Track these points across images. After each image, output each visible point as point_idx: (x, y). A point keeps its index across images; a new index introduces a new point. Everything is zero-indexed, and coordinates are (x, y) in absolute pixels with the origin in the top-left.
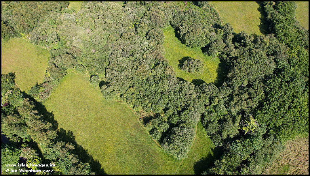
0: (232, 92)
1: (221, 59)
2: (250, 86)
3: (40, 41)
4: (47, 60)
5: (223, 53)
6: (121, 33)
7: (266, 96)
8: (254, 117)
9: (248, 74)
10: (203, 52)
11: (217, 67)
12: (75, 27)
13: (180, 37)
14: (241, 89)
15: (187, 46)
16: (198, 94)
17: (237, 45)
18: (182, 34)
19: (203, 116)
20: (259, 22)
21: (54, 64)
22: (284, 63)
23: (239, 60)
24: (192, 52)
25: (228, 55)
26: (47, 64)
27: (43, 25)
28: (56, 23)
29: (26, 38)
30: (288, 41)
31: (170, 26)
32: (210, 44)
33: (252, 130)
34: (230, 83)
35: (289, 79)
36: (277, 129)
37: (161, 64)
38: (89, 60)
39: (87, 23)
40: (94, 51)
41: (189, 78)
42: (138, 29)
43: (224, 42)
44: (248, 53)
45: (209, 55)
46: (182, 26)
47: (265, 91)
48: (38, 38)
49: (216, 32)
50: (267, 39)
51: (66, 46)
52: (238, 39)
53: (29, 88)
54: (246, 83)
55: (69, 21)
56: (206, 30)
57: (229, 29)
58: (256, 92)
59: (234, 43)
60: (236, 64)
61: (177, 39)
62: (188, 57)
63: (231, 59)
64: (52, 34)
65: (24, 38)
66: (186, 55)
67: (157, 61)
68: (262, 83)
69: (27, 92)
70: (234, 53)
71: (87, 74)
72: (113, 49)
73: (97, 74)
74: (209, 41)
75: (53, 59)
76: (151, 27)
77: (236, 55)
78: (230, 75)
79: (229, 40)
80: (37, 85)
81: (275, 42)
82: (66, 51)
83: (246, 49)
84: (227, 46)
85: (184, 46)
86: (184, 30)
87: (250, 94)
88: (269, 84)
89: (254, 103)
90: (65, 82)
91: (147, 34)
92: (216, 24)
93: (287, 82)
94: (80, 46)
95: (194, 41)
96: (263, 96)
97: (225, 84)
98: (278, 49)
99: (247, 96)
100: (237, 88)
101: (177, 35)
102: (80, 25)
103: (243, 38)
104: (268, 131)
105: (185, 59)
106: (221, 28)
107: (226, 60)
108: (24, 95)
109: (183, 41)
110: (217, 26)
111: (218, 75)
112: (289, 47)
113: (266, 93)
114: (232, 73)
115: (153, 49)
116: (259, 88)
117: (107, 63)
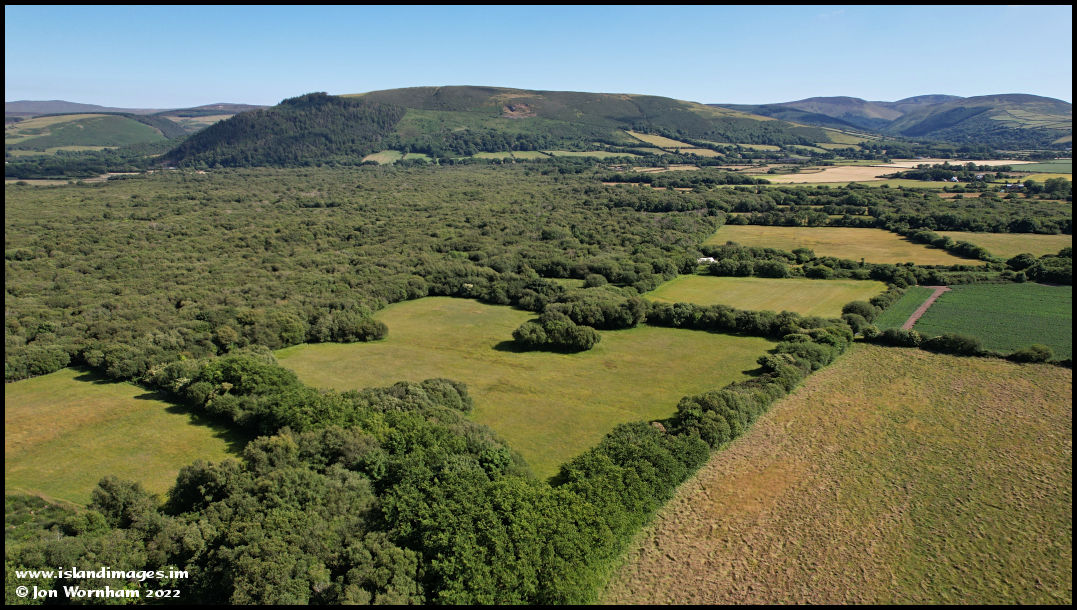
2: (341, 568)
22: (379, 458)
44: (250, 501)
47: (401, 541)
54: (322, 574)
58: (379, 565)
60: (232, 553)
68: (373, 535)
70: (199, 533)
77: (211, 532)
78: (239, 596)
84: (153, 533)
88: (395, 518)
98: (333, 442)
116: (376, 546)
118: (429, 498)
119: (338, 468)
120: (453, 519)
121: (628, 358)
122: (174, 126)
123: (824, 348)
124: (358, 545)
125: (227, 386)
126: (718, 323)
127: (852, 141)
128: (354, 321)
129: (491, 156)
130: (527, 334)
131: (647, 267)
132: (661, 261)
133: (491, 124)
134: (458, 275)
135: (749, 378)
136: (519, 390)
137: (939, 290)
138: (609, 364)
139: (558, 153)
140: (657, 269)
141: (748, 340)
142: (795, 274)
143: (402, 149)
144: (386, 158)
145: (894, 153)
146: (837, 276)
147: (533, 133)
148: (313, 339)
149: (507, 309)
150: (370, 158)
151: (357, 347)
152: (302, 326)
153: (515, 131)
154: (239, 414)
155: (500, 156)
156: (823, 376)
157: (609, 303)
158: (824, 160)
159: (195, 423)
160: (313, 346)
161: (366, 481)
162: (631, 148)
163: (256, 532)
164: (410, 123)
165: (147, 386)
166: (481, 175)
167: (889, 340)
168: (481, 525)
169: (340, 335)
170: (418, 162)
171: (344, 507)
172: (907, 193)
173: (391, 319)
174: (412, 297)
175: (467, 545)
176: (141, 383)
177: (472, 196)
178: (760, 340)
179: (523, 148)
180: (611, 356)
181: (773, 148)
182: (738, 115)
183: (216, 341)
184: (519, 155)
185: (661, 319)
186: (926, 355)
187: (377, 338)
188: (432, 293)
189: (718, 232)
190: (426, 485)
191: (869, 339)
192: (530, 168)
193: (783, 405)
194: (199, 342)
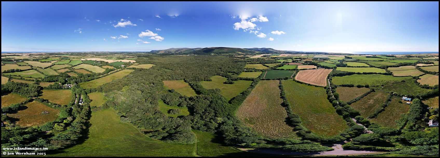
0: (201, 115)
1: (188, 107)
2: (206, 110)
3: (107, 96)
4: (105, 102)
5: (187, 105)
6: (139, 101)
7: (215, 110)
8: (217, 117)
9: (202, 107)
10: (178, 106)
11: (187, 110)
12: (121, 96)
13: (166, 103)
14: (203, 113)
15: (170, 106)
16: (183, 120)
17: (192, 101)
18: (167, 102)
19: (192, 127)
20: (195, 92)
21: (107, 104)
22: (211, 100)
23: (195, 105)
24: (173, 107)
25: (190, 105)
26: (104, 103)
27: (111, 92)
28: (115, 93)
29: (104, 94)
30: (207, 94)
31: (161, 100)
32: (180, 103)
33: (222, 120)
34: (197, 113)
35: (216, 102)
36: (229, 115)
37: (158, 113)
38: (121, 107)
39: (126, 96)
40: (125, 105)
41: (175, 116)
42: (147, 101)
43: (186, 101)
44: (197, 102)
45: (182, 107)
46: (166, 99)
47: (213, 109)
48: (107, 95)
49: (181, 99)
50: (200, 96)
51: (114, 101)
52: (191, 99)
53: (93, 106)
54: (203, 110)
55: (120, 94)
56: (177, 99)
57: (186, 97)
58: (210, 111)
59: (190, 101)
60: (195, 106)
61: (165, 104)
62: (172, 109)
63: (192, 105)
64: (112, 96)
65: (103, 94)
66: (171, 109)
67: (155, 112)
68: (209, 108)
69: (91, 107)
70: (192, 104)
71: (118, 111)
72: (134, 106)
73: (122, 113)
74: (179, 103)
75: (107, 102)
76: (153, 100)
77: (193, 104)
78: (195, 110)
79: (188, 100)
80: (96, 107)
81: (203, 95)
82: (113, 102)
83: (196, 101)
84: (188, 102)
85: (169, 106)
86: (167, 100)
87: (208, 112)
88: (212, 106)
89: (213, 114)
90: (106, 111)
91: (151, 102)
92: (180, 97)
93: (216, 103)
94: (120, 102)
95: (173, 104)
96: (213, 110)
97: (195, 114)
98: (206, 97)
99: (208, 114)
100: (201, 113)
101: (165, 103)
102: (123, 96)
103: (193, 98)
104: (227, 117)
105: (170, 110)
106: (183, 97)
107: (190, 107)
108: (89, 107)
109: (168, 104)
110: (181, 97)
111: (189, 112)
112: (208, 95)
113: (214, 109)
114: (196, 110)
115: (153, 108)
116: (210, 109)
117: (129, 110)
118: (216, 105)
119: (206, 100)
120: (218, 108)
121: (238, 84)
122: (194, 50)
123: (257, 82)
124: (208, 109)
125: (196, 86)
126: (247, 79)
127: (258, 52)
128: (209, 79)
129: (223, 54)
130: (227, 82)
131: (239, 72)
132: (241, 71)
133: (223, 51)
134: (220, 73)
135: (250, 86)
136: (226, 89)
137: (266, 72)
138: (236, 86)
139: (230, 54)
140: (240, 72)
141: (250, 81)
142: (254, 71)
143: (214, 53)
144: (213, 54)
145: (261, 54)
146: (258, 71)
147: (227, 52)
148: (205, 80)
149: (225, 77)
150: (211, 54)
151: (209, 82)
152: (204, 79)
153: (226, 51)
154: (197, 90)
155: (224, 54)
156: (257, 85)
157: (235, 78)
158: (255, 55)
159: (193, 89)
160: (204, 81)
161: (209, 102)
162: (237, 53)
163: (197, 105)
164: (215, 51)
165: (189, 84)
166: (222, 57)
167: (263, 80)
168: (222, 109)
169: (207, 80)
170: (216, 55)
171: (206, 104)
172: (262, 59)
173: (213, 78)
174: (215, 75)
175: (220, 111)
176: (189, 83)
177: (221, 60)
178: (251, 81)
179: (226, 53)
180: (236, 84)
181: (251, 53)
182: (247, 50)
183: (196, 80)
184: (226, 54)
185: (241, 79)
186: (266, 81)
187: (211, 81)
188: (217, 75)
189: (246, 65)
190: (215, 104)
191: (261, 80)
192: (227, 56)
193: (254, 90)
194: (194, 80)
